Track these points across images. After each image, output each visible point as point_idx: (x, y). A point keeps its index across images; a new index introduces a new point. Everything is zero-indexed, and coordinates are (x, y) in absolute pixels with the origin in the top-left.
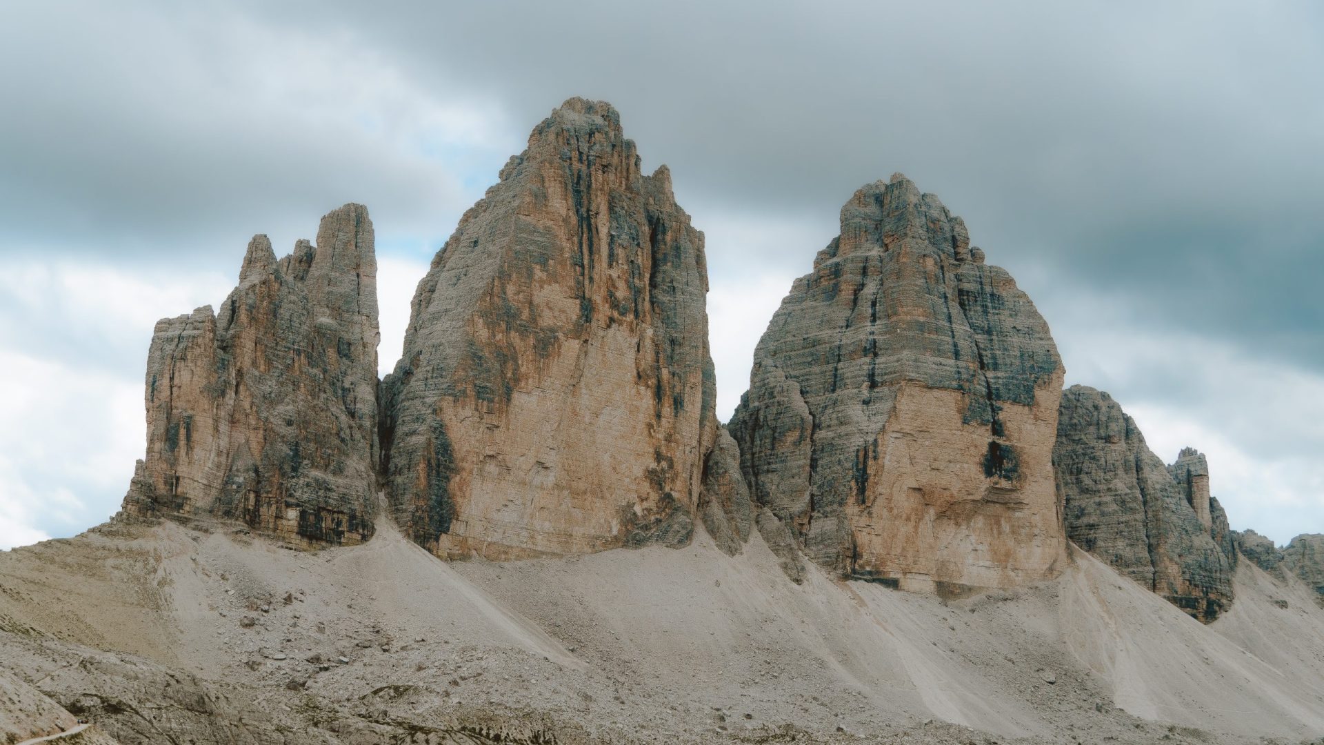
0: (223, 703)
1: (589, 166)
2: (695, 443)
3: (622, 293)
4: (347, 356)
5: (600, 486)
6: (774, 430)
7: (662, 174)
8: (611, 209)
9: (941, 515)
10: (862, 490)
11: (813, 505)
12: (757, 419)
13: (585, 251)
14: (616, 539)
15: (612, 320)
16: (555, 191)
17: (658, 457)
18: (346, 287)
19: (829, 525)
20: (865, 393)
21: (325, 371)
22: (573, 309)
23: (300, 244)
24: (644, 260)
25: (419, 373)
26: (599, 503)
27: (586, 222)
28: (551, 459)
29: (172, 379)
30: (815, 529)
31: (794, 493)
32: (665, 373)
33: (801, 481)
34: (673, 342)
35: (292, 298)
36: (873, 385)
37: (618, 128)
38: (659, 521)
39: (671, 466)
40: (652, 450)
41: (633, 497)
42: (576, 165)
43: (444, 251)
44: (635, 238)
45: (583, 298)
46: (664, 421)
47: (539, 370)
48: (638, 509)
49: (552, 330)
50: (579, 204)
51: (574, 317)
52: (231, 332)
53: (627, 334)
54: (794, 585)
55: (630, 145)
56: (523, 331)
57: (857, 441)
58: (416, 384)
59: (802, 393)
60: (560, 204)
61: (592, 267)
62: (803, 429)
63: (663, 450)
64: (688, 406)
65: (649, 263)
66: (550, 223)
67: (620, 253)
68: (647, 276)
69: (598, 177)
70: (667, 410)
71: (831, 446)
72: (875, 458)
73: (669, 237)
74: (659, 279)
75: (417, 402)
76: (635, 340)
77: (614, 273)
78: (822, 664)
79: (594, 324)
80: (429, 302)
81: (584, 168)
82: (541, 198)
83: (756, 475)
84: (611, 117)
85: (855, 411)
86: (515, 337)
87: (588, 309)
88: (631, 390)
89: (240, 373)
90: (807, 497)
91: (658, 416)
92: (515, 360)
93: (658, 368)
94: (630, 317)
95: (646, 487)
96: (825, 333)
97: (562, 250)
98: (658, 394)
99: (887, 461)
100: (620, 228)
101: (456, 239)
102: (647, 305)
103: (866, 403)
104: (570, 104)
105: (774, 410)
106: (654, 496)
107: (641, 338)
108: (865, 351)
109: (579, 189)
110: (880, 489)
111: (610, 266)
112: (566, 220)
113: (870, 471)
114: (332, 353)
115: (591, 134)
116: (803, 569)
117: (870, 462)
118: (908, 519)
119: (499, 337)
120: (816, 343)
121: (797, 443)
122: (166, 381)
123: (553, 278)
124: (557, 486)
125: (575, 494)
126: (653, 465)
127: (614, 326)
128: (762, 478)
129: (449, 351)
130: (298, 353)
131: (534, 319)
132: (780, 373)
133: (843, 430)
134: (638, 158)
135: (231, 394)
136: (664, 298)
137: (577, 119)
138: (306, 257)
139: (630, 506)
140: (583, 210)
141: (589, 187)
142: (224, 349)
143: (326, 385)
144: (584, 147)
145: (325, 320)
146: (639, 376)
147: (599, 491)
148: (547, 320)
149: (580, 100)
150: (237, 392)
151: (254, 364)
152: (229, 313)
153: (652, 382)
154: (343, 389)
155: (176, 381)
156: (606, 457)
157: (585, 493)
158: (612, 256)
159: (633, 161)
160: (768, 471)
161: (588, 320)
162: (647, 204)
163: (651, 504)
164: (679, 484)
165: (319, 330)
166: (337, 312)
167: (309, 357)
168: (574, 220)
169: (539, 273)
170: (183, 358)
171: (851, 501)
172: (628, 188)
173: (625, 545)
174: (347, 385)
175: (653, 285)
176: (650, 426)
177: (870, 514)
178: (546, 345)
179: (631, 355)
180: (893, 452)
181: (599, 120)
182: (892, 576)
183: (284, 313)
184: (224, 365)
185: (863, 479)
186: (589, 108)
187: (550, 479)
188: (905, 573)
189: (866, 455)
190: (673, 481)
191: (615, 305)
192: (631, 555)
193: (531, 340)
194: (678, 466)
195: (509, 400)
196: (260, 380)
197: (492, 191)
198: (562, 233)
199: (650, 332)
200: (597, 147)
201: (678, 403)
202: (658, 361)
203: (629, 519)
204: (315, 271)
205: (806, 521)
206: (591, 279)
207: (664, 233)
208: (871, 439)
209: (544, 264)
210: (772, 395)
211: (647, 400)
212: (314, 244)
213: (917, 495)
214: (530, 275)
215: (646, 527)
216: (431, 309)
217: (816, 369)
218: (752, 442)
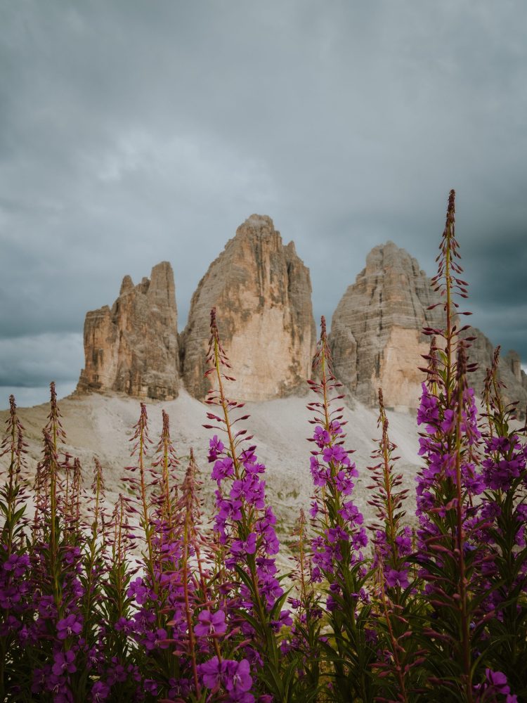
0: (117, 465)
1: (261, 242)
2: (308, 355)
3: (276, 294)
4: (165, 324)
5: (270, 374)
6: (341, 348)
7: (291, 244)
8: (271, 259)
9: (411, 381)
10: (378, 371)
11: (358, 378)
12: (334, 344)
13: (261, 277)
14: (278, 395)
15: (272, 305)
16: (247, 252)
17: (294, 361)
18: (163, 295)
19: (365, 386)
20: (378, 331)
21: (156, 330)
22: (256, 301)
23: (144, 279)
24: (285, 280)
25: (194, 330)
26: (270, 381)
27: (260, 265)
28: (250, 363)
29: (94, 335)
30: (359, 388)
31: (350, 374)
32: (295, 327)
33: (353, 369)
34: (298, 313)
35: (141, 301)
36: (381, 328)
37: (272, 226)
38: (295, 387)
39: (299, 364)
40: (291, 358)
41: (284, 378)
42: (256, 242)
43: (203, 280)
44: (281, 271)
45: (260, 296)
46: (295, 346)
47: (243, 327)
48: (286, 383)
49: (248, 310)
50: (257, 258)
51: (257, 305)
52: (117, 316)
53: (279, 311)
54: (351, 411)
55: (278, 233)
56: (236, 311)
57: (375, 352)
58: (193, 334)
59: (352, 333)
60: (250, 258)
61: (263, 284)
62: (353, 347)
63: (296, 358)
64: (305, 340)
65: (287, 281)
66: (245, 266)
67: (275, 277)
68: (287, 286)
69: (265, 246)
70: (296, 341)
71: (364, 354)
72: (383, 358)
73: (295, 270)
74: (291, 288)
75: (194, 342)
76: (282, 313)
77: (273, 286)
78: (363, 442)
79: (265, 307)
80: (197, 300)
81: (259, 243)
82: (241, 256)
83: (334, 367)
84: (269, 222)
85: (374, 340)
86: (233, 314)
87: (262, 301)
88: (281, 334)
89: (121, 333)
90: (355, 375)
91: (293, 344)
92: (233, 323)
93: (292, 324)
94: (280, 304)
95: (289, 373)
96: (361, 308)
97: (250, 277)
98: (293, 335)
99: (388, 359)
100: (275, 267)
101: (208, 274)
102: (287, 299)
103: (379, 336)
104: (252, 217)
105: (340, 340)
106: (293, 377)
107: (285, 312)
108: (378, 315)
109: (257, 252)
110: (385, 371)
111: (271, 283)
112: (252, 265)
113: (381, 364)
114: (158, 323)
115: (261, 229)
116: (354, 404)
117: (381, 360)
118: (397, 383)
119: (226, 314)
120: (357, 312)
121: (350, 354)
122: (91, 337)
123: (248, 289)
124: (253, 374)
125: (260, 377)
126: (291, 364)
127: (273, 308)
128: (337, 368)
129: (206, 320)
130: (145, 323)
131: (240, 305)
132: (343, 325)
133: (369, 347)
134: (281, 238)
135: (118, 341)
136: (294, 296)
137: (256, 223)
138: (146, 285)
139: (283, 381)
140: (259, 261)
141: (261, 250)
142: (114, 322)
143: (157, 336)
144: (259, 234)
145: (155, 309)
146: (285, 328)
147: (270, 376)
148: (245, 306)
149: (256, 215)
150: (120, 340)
151: (127, 328)
152: (115, 309)
153: (290, 330)
154: (164, 338)
155: (96, 336)
156: (272, 362)
157: (264, 376)
158: (272, 279)
159: (279, 239)
160: (339, 365)
161: (263, 306)
162: (285, 257)
163: (292, 380)
164: (302, 372)
165: (153, 314)
166: (160, 306)
167: (149, 325)
168: (255, 264)
169: (242, 287)
170: (98, 327)
171: (373, 376)
172: (278, 251)
173: (281, 397)
174: (165, 336)
175: (289, 291)
176: (290, 348)
177: (381, 381)
178: (246, 317)
179: (281, 320)
180: (390, 356)
181: (264, 223)
182: (391, 406)
183: (138, 307)
184: (115, 330)
185: (378, 368)
186: (260, 218)
187: (250, 371)
188: (396, 405)
189: (379, 358)
190: (300, 370)
191: (273, 299)
192: (284, 401)
193: (240, 315)
194: (302, 365)
195: (231, 339)
196: (128, 335)
197: (222, 254)
198: (250, 270)
199: (288, 310)
200: (264, 234)
201: (301, 339)
202: (292, 321)
203: (282, 387)
204: (150, 290)
205: (355, 385)
206: (263, 289)
207: (293, 269)
208: (381, 350)
209: (244, 283)
210: (340, 334)
211: (288, 338)
212: (149, 279)
213: (400, 372)
214: (238, 288)
215: (290, 390)
216: (198, 304)
217: (358, 323)
218: (332, 353)
